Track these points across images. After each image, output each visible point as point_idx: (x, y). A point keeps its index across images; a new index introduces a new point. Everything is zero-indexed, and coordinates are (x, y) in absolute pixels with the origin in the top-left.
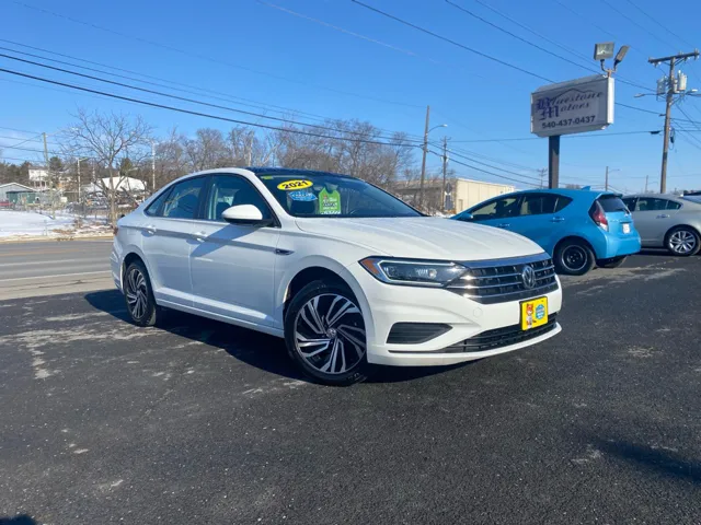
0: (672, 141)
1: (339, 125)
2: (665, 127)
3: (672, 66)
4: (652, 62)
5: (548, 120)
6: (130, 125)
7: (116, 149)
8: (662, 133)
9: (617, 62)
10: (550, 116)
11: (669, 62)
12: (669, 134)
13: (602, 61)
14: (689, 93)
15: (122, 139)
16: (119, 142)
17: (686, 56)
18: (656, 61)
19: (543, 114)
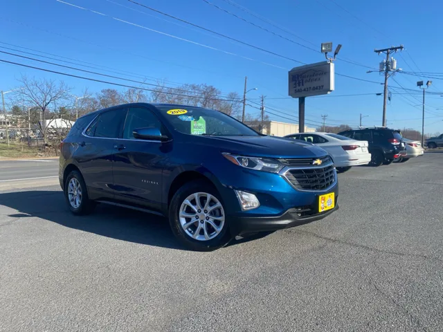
0: (389, 99)
1: (194, 88)
2: (385, 91)
3: (388, 54)
4: (376, 51)
5: (298, 88)
6: (57, 86)
7: (47, 101)
8: (383, 95)
9: (336, 54)
10: (299, 85)
11: (386, 52)
12: (387, 95)
13: (326, 53)
14: (398, 71)
15: (51, 96)
16: (49, 98)
17: (396, 49)
18: (379, 51)
19: (295, 84)
